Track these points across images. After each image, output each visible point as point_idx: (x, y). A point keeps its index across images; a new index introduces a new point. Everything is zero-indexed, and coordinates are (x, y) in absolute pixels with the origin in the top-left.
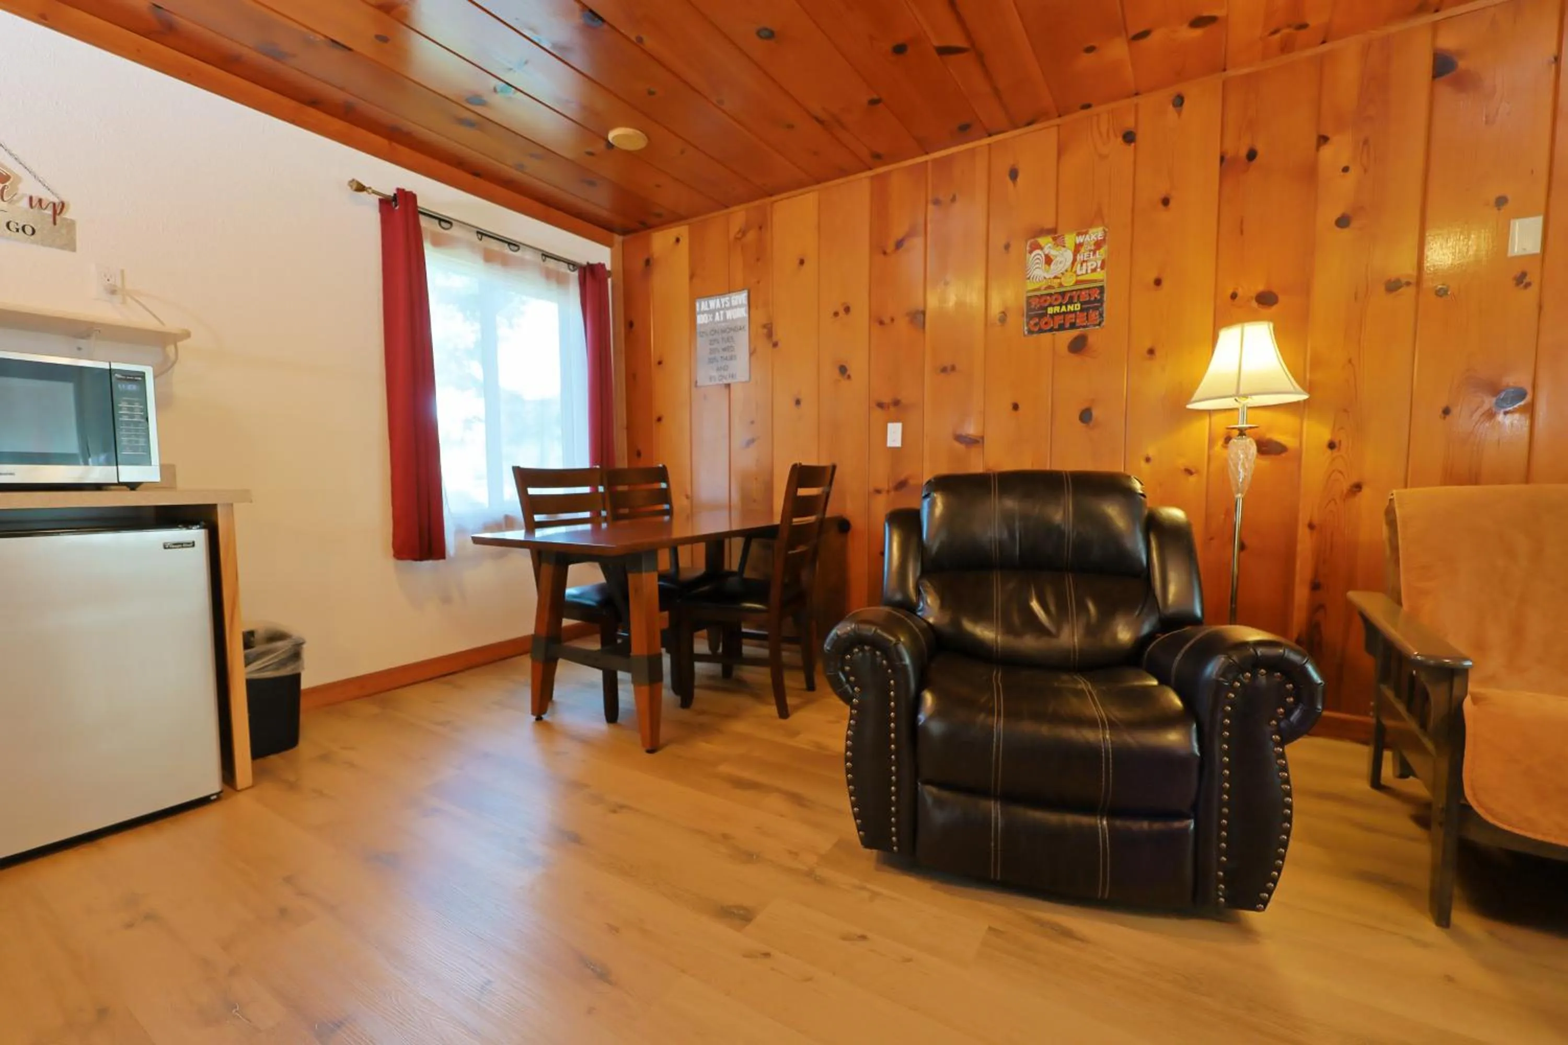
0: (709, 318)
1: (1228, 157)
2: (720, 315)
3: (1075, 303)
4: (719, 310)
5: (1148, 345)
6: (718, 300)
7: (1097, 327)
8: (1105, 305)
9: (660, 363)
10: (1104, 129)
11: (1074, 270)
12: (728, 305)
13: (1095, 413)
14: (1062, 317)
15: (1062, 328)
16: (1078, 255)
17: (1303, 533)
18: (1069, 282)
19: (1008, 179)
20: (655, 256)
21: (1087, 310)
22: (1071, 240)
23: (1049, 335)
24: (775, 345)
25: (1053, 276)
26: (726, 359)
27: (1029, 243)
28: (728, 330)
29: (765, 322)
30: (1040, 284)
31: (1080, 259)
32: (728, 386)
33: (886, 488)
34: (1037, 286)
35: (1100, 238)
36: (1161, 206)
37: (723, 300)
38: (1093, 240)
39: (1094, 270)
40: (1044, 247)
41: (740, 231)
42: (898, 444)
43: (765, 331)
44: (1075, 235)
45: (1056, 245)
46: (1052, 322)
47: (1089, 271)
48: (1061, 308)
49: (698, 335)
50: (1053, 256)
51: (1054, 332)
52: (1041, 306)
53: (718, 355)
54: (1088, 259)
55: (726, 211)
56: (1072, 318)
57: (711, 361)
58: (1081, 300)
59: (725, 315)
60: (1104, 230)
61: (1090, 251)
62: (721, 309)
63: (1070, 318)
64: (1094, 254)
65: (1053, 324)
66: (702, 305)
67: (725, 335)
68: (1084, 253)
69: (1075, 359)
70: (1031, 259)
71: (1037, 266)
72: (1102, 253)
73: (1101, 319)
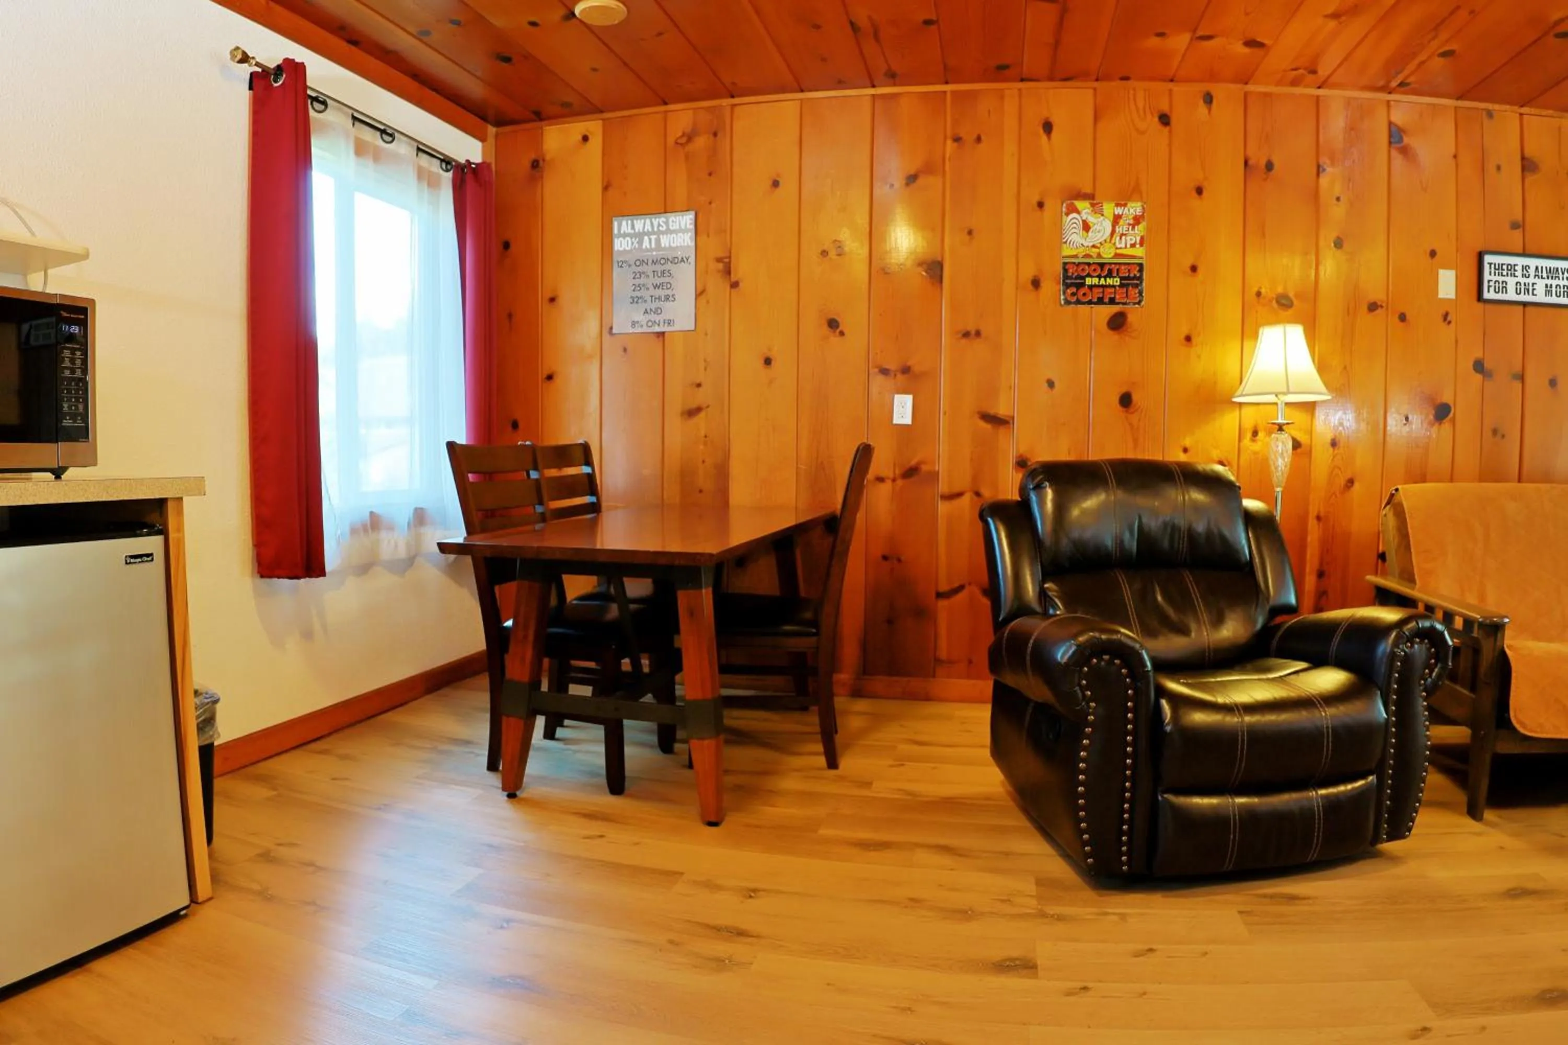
0: (632, 243)
1: (1251, 162)
2: (650, 240)
3: (1115, 277)
4: (648, 234)
5: (1185, 331)
6: (648, 221)
7: (1137, 306)
8: (1144, 284)
9: (552, 300)
10: (1141, 105)
11: (1113, 241)
12: (663, 228)
13: (1135, 397)
14: (1101, 290)
15: (1100, 301)
16: (1117, 227)
17: (1312, 524)
18: (1108, 254)
19: (1041, 131)
20: (548, 157)
21: (1126, 286)
22: (1109, 209)
23: (1086, 308)
24: (735, 285)
25: (1091, 244)
26: (659, 298)
27: (1064, 205)
28: (663, 261)
29: (721, 254)
30: (1077, 251)
31: (1119, 232)
32: (661, 335)
33: (891, 475)
34: (1074, 253)
35: (1138, 214)
36: (1194, 194)
37: (655, 222)
38: (1132, 214)
39: (1133, 246)
40: (1082, 211)
41: (683, 135)
42: (908, 420)
43: (720, 266)
44: (1113, 205)
45: (1094, 212)
46: (1091, 295)
47: (1128, 246)
48: (1100, 280)
49: (615, 265)
50: (1092, 223)
51: (1093, 306)
52: (1078, 275)
53: (646, 294)
54: (1127, 232)
55: (663, 108)
56: (1111, 293)
57: (635, 301)
58: (1121, 275)
59: (658, 241)
60: (1143, 206)
61: (1129, 224)
62: (653, 233)
63: (1109, 293)
64: (1133, 228)
65: (1092, 297)
66: (622, 226)
67: (659, 268)
68: (1123, 225)
69: (1113, 337)
70: (1068, 221)
71: (1074, 230)
72: (1140, 229)
73: (1141, 298)
